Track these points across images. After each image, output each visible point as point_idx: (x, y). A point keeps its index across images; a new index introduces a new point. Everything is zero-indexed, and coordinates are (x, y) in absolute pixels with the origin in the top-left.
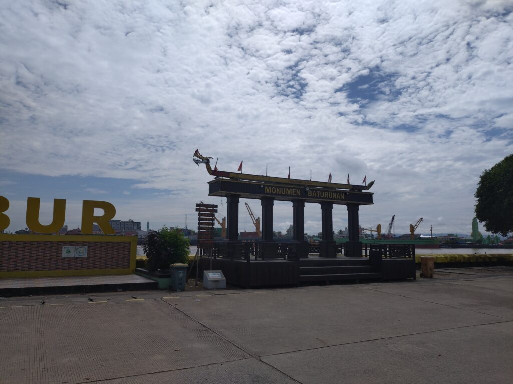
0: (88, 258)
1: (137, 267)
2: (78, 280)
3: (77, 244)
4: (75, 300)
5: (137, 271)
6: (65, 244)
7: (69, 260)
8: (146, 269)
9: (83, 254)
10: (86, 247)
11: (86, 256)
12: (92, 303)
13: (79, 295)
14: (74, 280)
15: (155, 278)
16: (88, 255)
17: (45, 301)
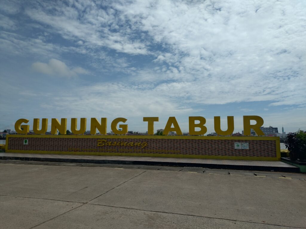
0: (250, 150)
1: (281, 157)
2: (245, 162)
3: (242, 141)
4: (246, 173)
5: (281, 159)
6: (236, 141)
7: (239, 150)
8: (288, 158)
9: (246, 147)
10: (248, 143)
11: (248, 148)
12: (256, 176)
13: (247, 171)
14: (243, 162)
15: (296, 165)
16: (249, 148)
17: (230, 172)
